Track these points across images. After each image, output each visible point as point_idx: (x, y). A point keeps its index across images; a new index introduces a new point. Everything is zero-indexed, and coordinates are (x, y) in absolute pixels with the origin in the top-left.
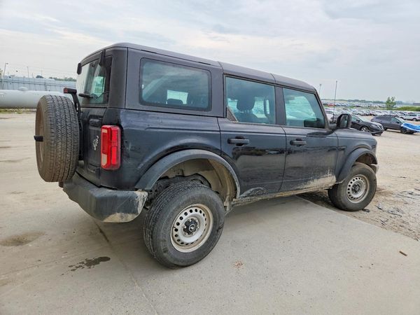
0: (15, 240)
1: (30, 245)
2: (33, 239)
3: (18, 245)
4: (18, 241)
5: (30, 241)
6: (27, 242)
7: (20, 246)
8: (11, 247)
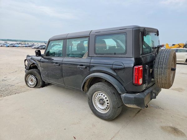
0: (177, 133)
1: (171, 125)
2: (168, 127)
3: (177, 129)
4: (175, 131)
5: (170, 127)
6: (172, 128)
7: (176, 127)
8: (181, 130)
